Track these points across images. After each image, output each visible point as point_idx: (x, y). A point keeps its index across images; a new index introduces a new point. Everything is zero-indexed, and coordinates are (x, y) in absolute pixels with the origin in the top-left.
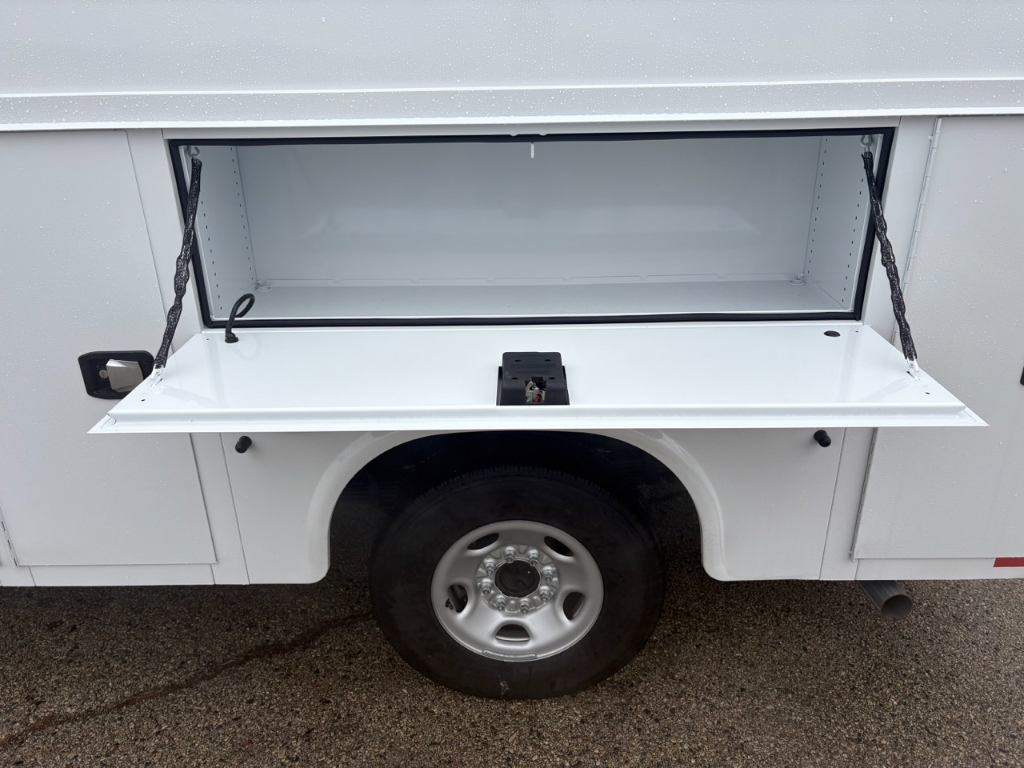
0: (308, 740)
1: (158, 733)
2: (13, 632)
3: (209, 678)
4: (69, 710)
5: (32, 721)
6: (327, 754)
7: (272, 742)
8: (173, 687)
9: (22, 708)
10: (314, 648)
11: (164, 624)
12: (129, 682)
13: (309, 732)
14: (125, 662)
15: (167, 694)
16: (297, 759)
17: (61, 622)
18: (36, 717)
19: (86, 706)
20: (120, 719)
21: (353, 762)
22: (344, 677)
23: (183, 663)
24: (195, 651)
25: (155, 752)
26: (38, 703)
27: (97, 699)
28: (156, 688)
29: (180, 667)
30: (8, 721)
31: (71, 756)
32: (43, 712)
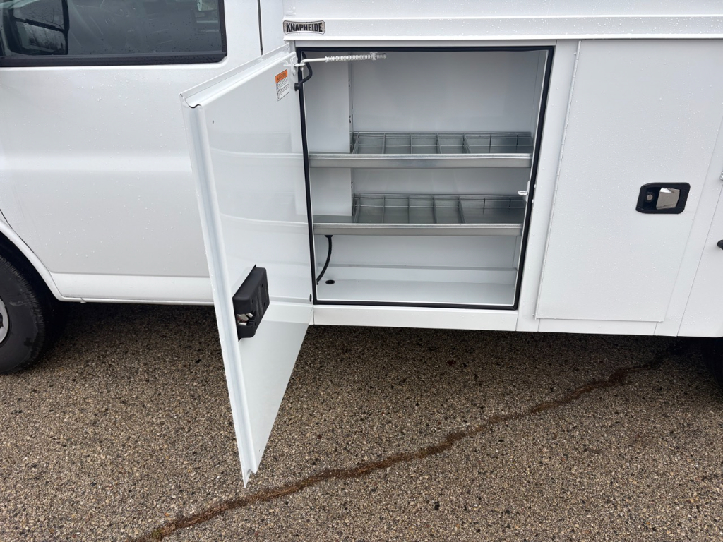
0: (675, 437)
1: (574, 428)
2: (429, 366)
3: (577, 398)
4: (503, 412)
5: (486, 418)
6: (696, 446)
7: (653, 437)
8: (558, 403)
9: (474, 410)
10: (628, 384)
11: (520, 365)
12: (528, 398)
13: (672, 432)
14: (514, 386)
15: (558, 407)
16: (678, 448)
17: (455, 362)
18: (486, 416)
19: (513, 410)
20: (542, 419)
21: (715, 451)
22: (665, 402)
23: (551, 389)
24: (553, 382)
25: (582, 439)
26: (482, 408)
27: (515, 407)
28: (546, 402)
29: (552, 391)
30: (471, 417)
31: (531, 438)
32: (490, 412)
